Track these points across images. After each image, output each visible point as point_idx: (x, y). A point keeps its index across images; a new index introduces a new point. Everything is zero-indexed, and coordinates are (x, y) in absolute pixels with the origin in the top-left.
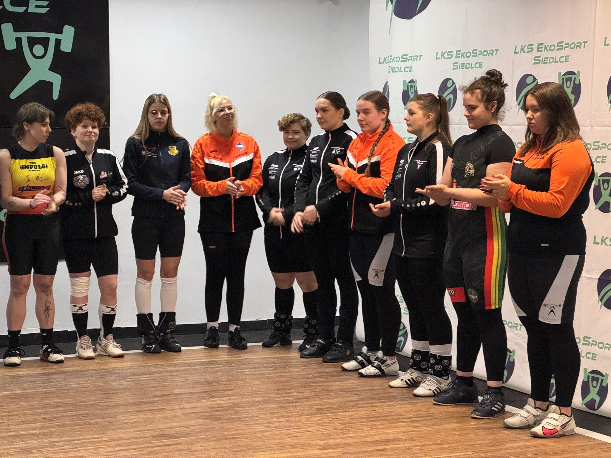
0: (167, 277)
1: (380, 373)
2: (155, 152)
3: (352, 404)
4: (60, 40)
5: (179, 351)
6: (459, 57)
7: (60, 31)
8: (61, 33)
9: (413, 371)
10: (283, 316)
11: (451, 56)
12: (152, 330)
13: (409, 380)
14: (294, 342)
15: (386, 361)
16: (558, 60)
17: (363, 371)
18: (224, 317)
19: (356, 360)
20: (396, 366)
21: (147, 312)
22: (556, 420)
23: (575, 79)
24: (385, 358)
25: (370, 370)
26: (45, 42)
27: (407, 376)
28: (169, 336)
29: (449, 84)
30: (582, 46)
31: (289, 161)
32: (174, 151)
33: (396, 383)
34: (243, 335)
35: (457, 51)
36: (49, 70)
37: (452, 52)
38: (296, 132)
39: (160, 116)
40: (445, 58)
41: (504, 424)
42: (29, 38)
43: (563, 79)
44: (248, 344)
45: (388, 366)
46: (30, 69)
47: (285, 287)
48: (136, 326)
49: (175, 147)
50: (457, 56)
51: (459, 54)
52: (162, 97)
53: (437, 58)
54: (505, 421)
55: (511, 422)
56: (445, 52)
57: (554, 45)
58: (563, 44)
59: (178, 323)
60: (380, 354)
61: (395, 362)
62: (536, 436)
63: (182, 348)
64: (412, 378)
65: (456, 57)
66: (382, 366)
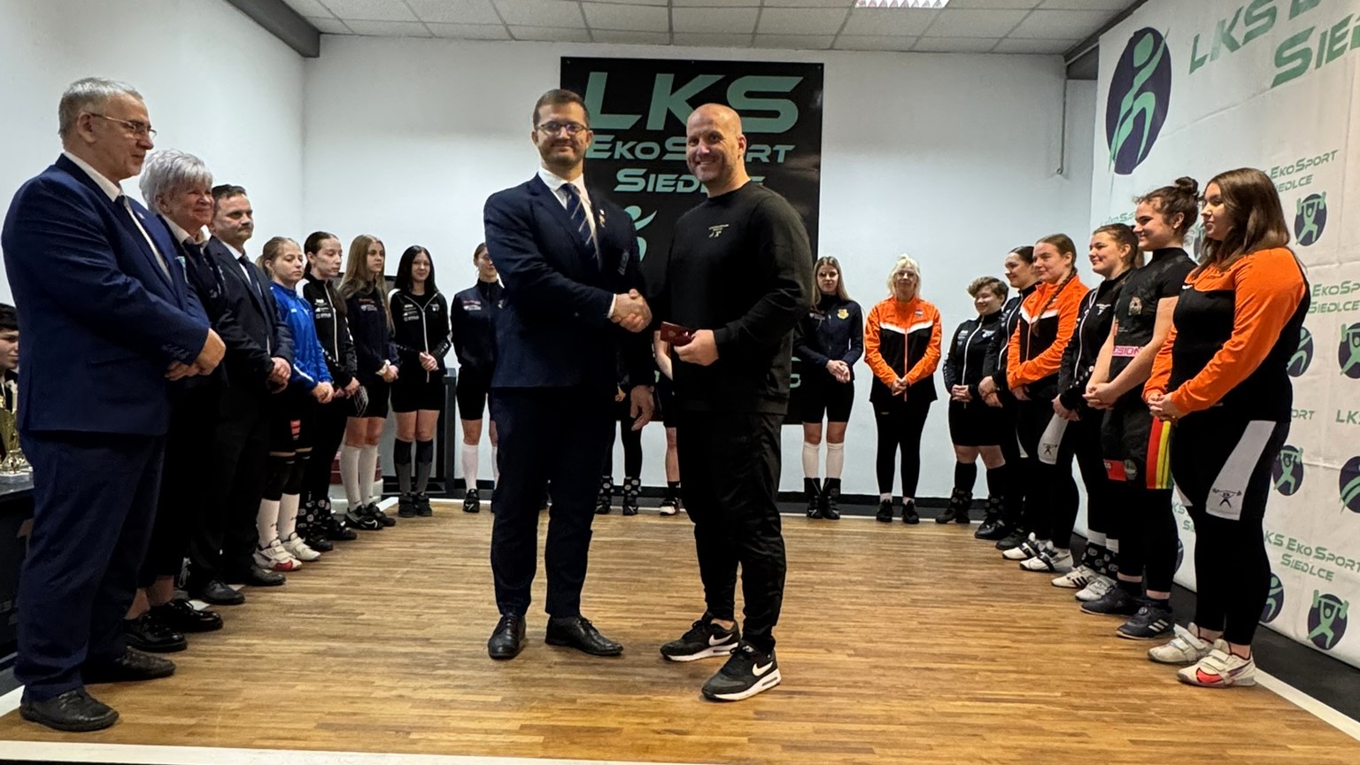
0: (832, 442)
1: (1047, 568)
2: (824, 315)
3: (965, 599)
5: (837, 518)
9: (1085, 568)
10: (961, 492)
12: (817, 494)
13: (1078, 579)
14: (972, 522)
15: (1056, 554)
16: (1297, 183)
17: (1025, 563)
18: (897, 490)
19: (1021, 547)
20: (1069, 562)
21: (813, 477)
22: (1222, 662)
23: (1319, 203)
24: (1056, 550)
25: (1035, 563)
27: (1076, 574)
28: (831, 502)
30: (1330, 159)
31: (980, 327)
32: (843, 314)
33: (1059, 581)
34: (916, 509)
38: (985, 296)
39: (828, 277)
41: (1149, 654)
43: (1303, 207)
44: (920, 520)
45: (1059, 560)
47: (966, 461)
48: (802, 490)
49: (845, 311)
52: (831, 260)
54: (1151, 650)
55: (1159, 654)
57: (1292, 166)
58: (1305, 162)
59: (843, 492)
60: (1050, 545)
61: (1067, 557)
62: (1185, 681)
63: (842, 516)
64: (1082, 578)
66: (1051, 559)
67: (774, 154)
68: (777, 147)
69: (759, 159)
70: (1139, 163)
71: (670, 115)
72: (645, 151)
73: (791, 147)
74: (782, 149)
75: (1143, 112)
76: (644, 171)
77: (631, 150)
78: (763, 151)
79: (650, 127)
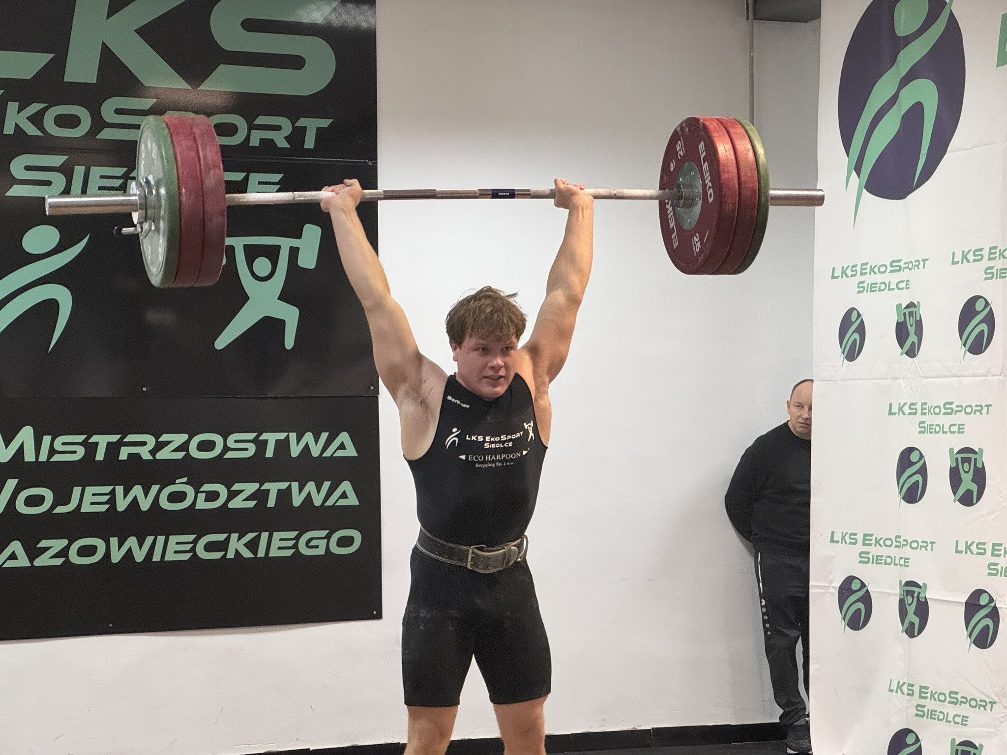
4: (298, 249)
6: (994, 258)
7: (297, 234)
8: (299, 236)
11: (980, 257)
26: (272, 253)
29: (979, 305)
35: (991, 248)
36: (279, 299)
37: (981, 250)
40: (968, 261)
42: (246, 247)
46: (247, 298)
50: (992, 256)
51: (995, 253)
53: (954, 263)
56: (970, 251)
65: (990, 259)
67: (298, 135)
68: (302, 122)
69: (272, 141)
70: (919, 185)
71: (107, 55)
72: (64, 121)
73: (325, 123)
74: (312, 125)
75: (917, 110)
76: (65, 158)
77: (37, 119)
78: (278, 128)
79: (70, 76)
